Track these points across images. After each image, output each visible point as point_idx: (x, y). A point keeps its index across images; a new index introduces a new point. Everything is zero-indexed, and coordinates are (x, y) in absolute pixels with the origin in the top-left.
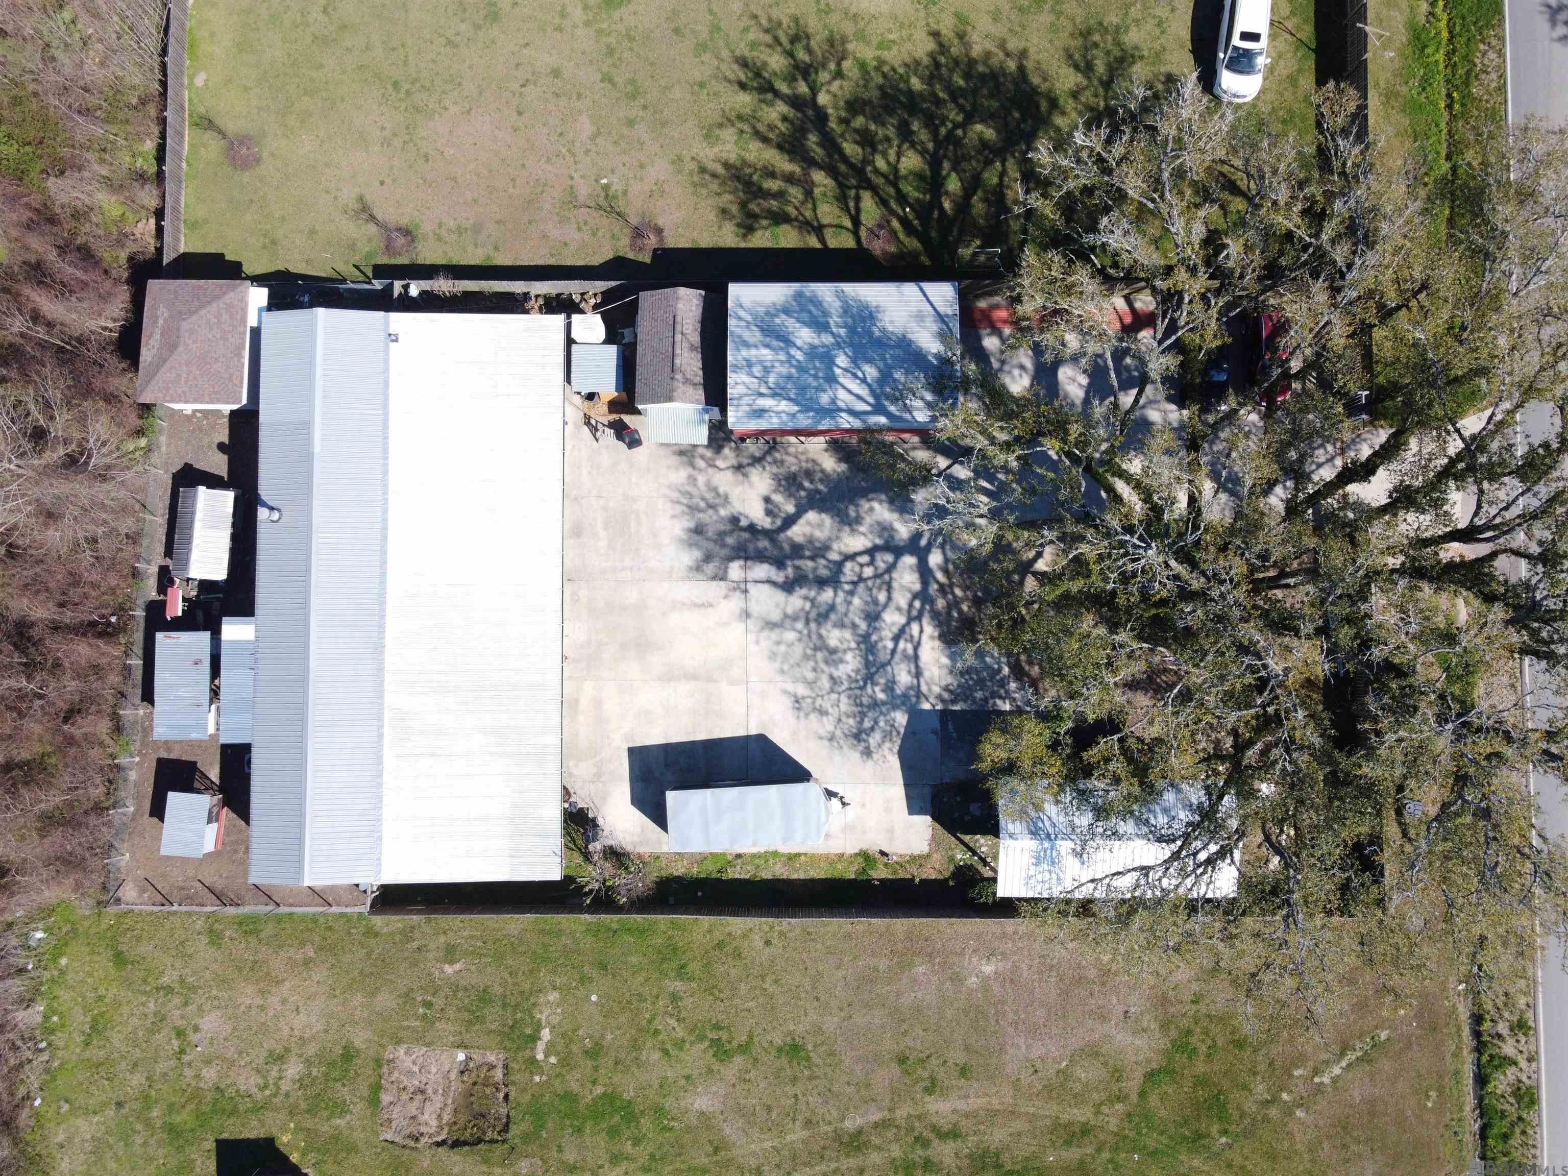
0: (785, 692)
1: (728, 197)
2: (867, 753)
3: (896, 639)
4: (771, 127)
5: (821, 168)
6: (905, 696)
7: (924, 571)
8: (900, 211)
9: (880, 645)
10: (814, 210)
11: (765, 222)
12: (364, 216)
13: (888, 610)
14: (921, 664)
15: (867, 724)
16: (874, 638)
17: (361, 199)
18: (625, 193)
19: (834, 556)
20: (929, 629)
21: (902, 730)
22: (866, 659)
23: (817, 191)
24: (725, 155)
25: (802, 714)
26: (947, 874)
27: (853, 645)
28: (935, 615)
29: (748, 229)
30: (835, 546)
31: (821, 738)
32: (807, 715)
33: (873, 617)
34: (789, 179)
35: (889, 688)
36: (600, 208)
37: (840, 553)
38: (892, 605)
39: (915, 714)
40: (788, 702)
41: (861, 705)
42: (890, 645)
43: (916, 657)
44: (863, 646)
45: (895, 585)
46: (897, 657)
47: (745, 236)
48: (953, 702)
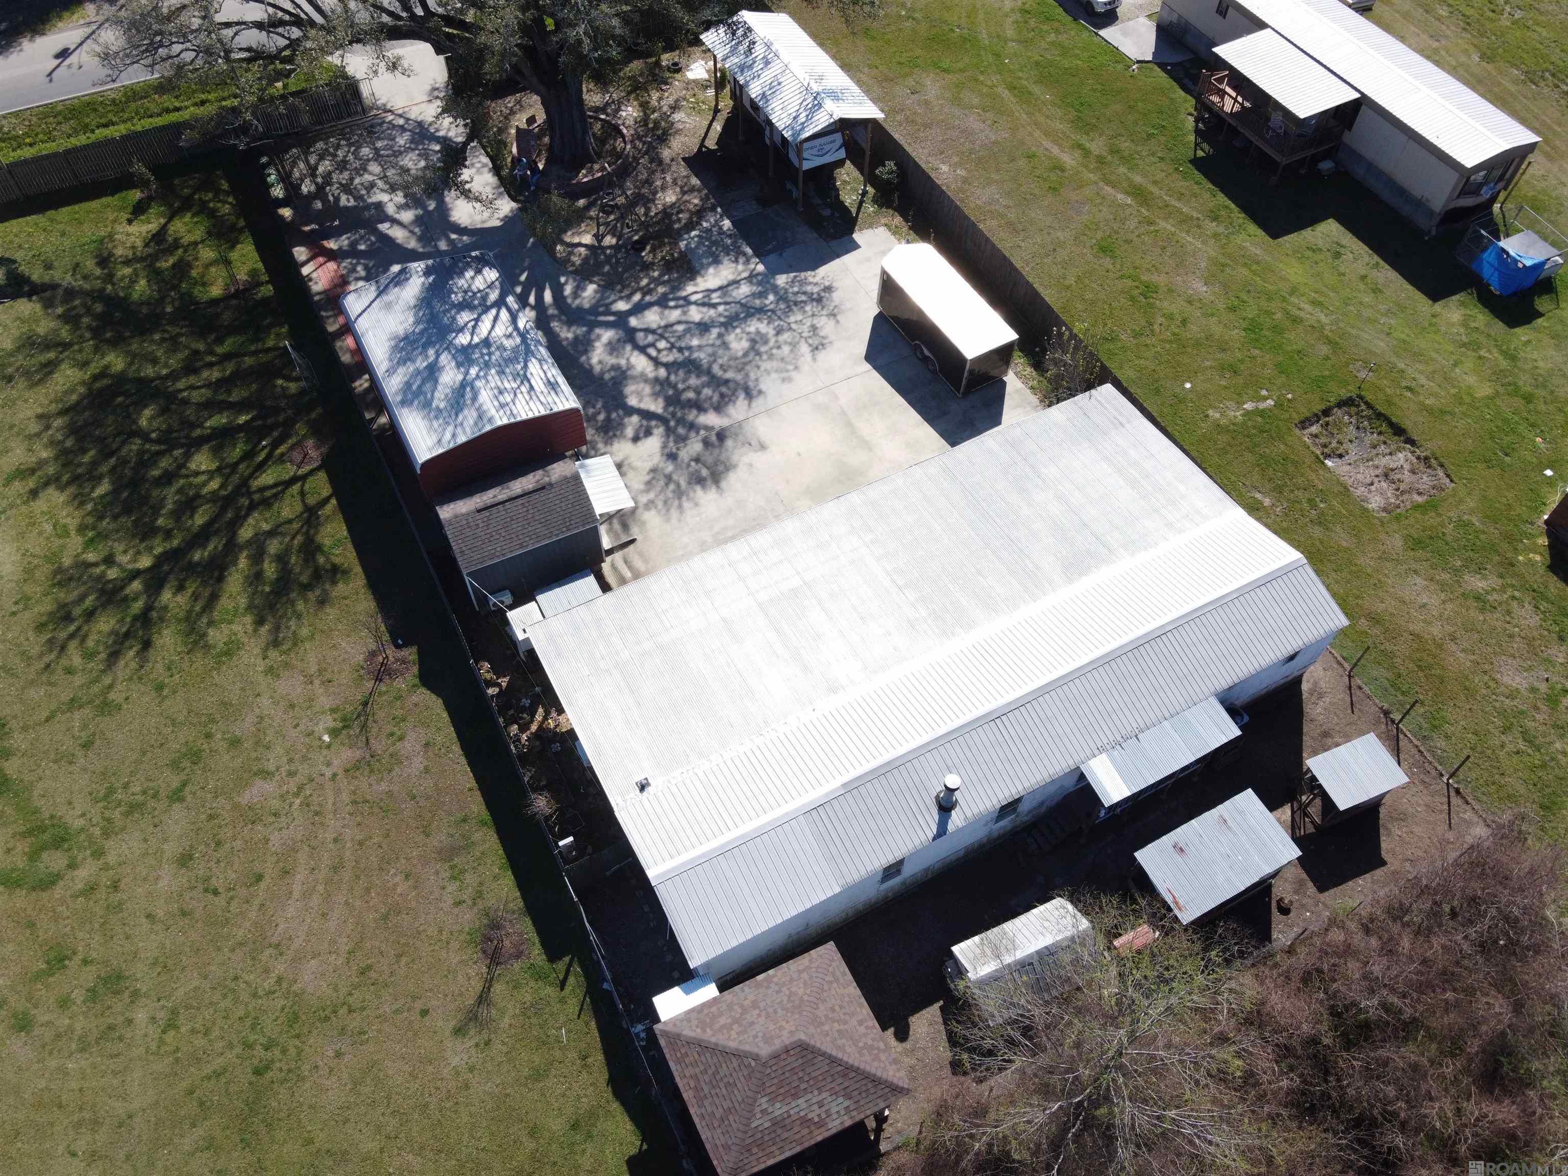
0: (814, 359)
1: (300, 606)
2: (828, 289)
3: (714, 306)
4: (195, 597)
5: (235, 534)
6: (759, 283)
7: (638, 309)
8: (266, 451)
9: (726, 314)
10: (290, 522)
11: (321, 560)
12: (483, 1012)
13: (691, 319)
14: (725, 283)
15: (804, 298)
16: (722, 320)
17: (459, 1031)
18: (333, 711)
19: (662, 372)
20: (690, 289)
21: (792, 275)
22: (745, 318)
23: (266, 527)
24: (250, 628)
25: (825, 341)
26: (891, 211)
27: (738, 331)
28: (675, 289)
29: (336, 572)
30: (651, 375)
31: (838, 322)
32: (823, 338)
33: (703, 327)
34: (258, 557)
35: (762, 295)
36: (364, 727)
37: (656, 369)
38: (684, 318)
39: (773, 271)
40: (822, 355)
41: (788, 307)
42: (721, 308)
43: (720, 288)
44: (735, 324)
45: (663, 323)
46: (728, 299)
47: (345, 572)
48: (745, 254)
